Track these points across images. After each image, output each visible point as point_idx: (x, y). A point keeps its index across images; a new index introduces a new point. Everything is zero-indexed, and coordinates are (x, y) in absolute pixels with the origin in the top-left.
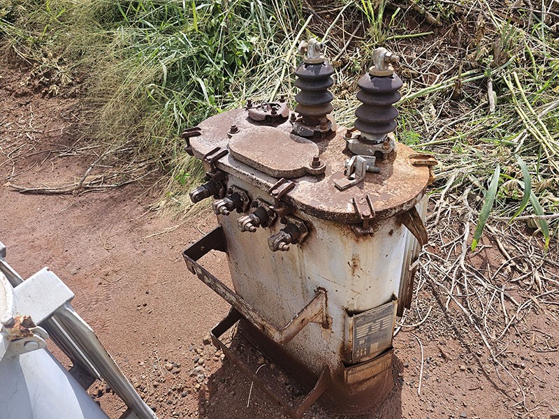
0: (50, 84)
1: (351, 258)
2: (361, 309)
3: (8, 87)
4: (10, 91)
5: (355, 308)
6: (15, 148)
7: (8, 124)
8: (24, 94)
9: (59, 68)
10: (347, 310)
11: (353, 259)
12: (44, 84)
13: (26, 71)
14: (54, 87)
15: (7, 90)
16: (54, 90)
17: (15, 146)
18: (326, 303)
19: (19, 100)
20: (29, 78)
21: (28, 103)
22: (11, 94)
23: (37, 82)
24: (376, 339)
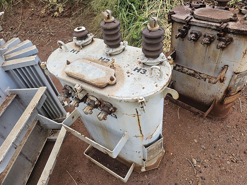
0: (55, 12)
1: (245, 50)
2: (240, 72)
3: (37, 14)
4: (38, 15)
5: (238, 72)
6: (48, 39)
7: (41, 30)
8: (44, 17)
9: (57, 4)
10: (235, 73)
11: (246, 51)
12: (52, 12)
13: (43, 7)
14: (56, 13)
15: (36, 15)
16: (56, 14)
17: (48, 38)
18: (226, 71)
19: (42, 19)
20: (45, 10)
21: (46, 21)
22: (38, 17)
23: (48, 12)
24: (240, 85)
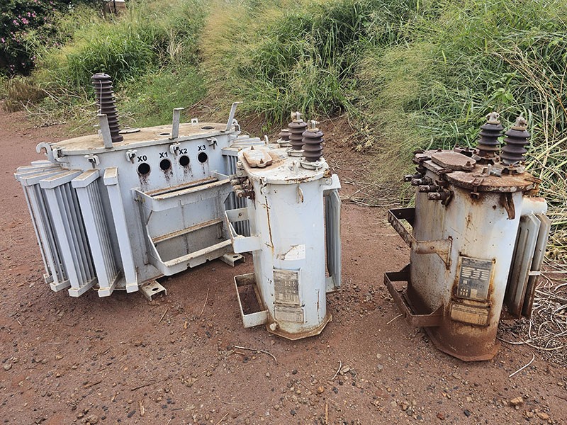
1: (468, 215)
3: (335, 141)
5: (465, 253)
8: (341, 147)
10: (460, 253)
12: (355, 144)
14: (359, 147)
20: (348, 138)
22: (334, 145)
23: (351, 142)
24: (476, 286)
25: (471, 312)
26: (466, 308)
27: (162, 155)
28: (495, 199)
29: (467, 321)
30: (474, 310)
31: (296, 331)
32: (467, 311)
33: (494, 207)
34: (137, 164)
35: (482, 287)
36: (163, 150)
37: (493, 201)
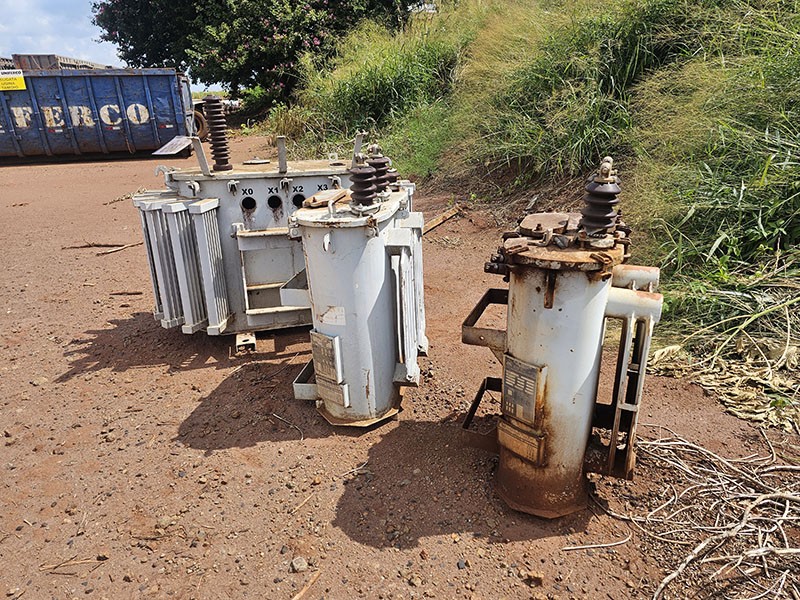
24: (522, 402)
25: (519, 439)
26: (514, 432)
27: (271, 191)
28: (538, 278)
29: (514, 450)
30: (521, 436)
31: (340, 416)
32: (514, 436)
33: (538, 289)
34: (240, 197)
35: (528, 403)
36: (272, 185)
37: (535, 280)
